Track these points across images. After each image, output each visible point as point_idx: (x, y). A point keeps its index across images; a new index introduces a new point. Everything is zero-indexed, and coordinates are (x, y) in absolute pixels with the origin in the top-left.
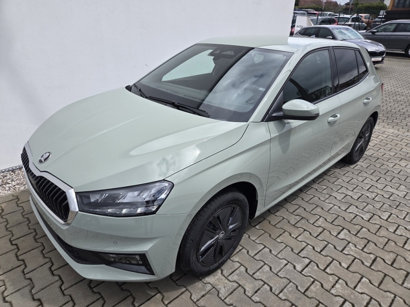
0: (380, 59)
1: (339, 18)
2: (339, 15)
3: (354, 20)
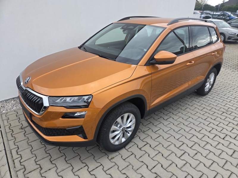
1: (213, 14)
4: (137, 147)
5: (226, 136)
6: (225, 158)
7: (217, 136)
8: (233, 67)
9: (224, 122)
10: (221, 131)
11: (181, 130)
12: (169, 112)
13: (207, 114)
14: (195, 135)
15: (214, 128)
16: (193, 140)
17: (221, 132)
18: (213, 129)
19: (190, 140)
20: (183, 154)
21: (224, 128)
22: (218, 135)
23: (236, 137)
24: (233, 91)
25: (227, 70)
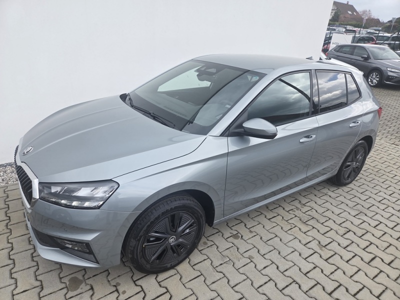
5: (339, 286)
7: (319, 285)
8: (396, 135)
10: (331, 273)
11: (249, 265)
12: (238, 222)
13: (313, 233)
14: (273, 278)
15: (318, 265)
16: (265, 292)
17: (331, 277)
18: (315, 268)
19: (259, 290)
21: (340, 267)
22: (322, 284)
23: (358, 292)
24: (382, 185)
25: (382, 141)
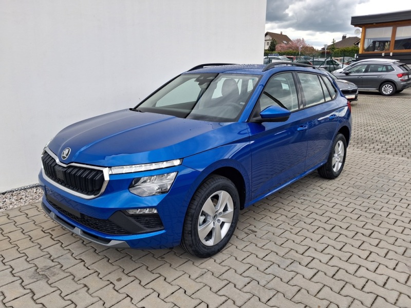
0: (353, 96)
1: (313, 61)
2: (313, 59)
3: (328, 63)
4: (140, 283)
6: (298, 285)
9: (308, 227)
20: (226, 285)
